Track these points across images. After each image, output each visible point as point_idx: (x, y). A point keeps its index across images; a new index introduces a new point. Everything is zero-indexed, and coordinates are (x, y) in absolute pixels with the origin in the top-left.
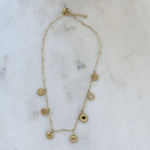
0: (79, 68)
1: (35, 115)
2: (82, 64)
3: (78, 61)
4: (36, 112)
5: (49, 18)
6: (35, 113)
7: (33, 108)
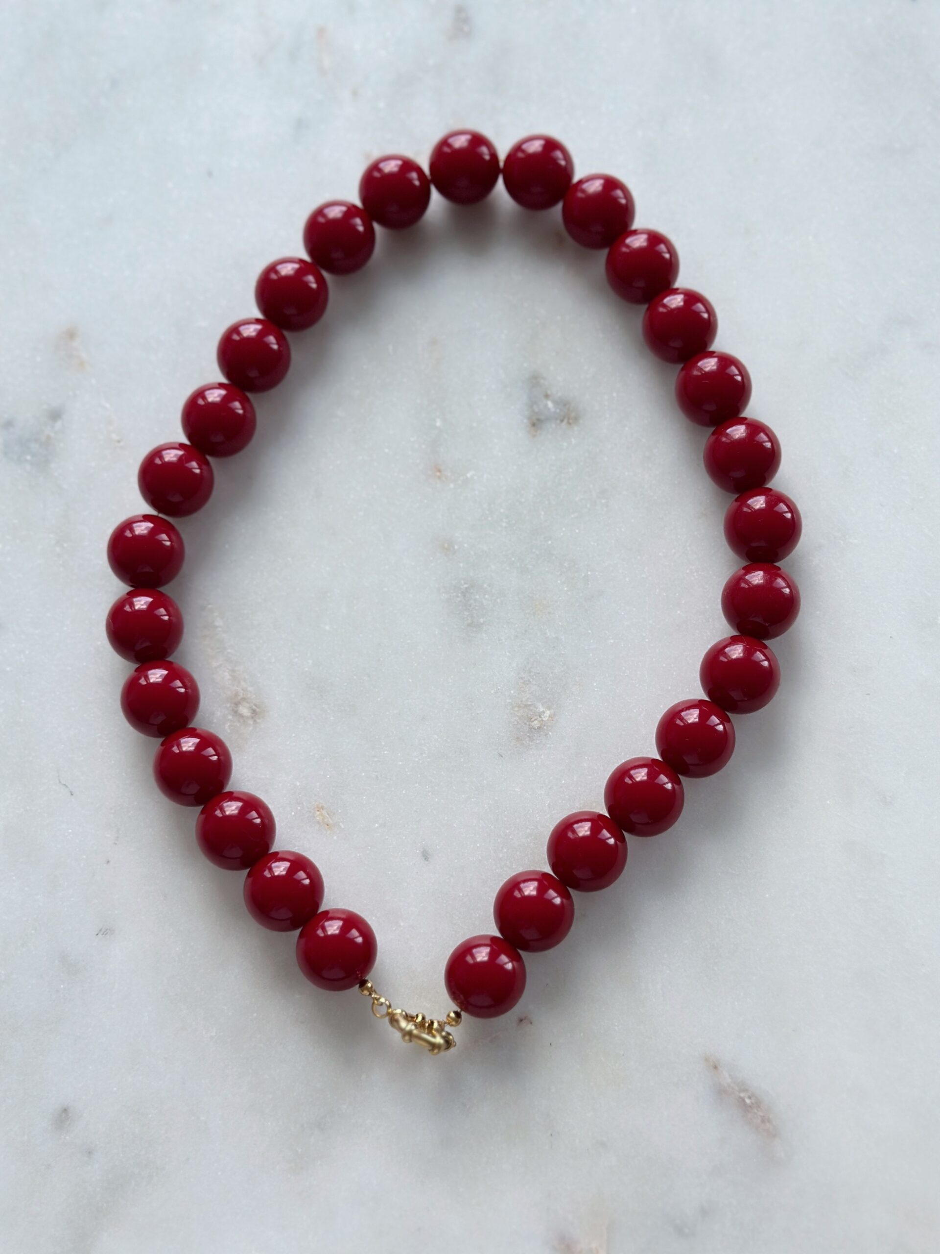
0: (536, 423)
1: (241, 716)
2: (555, 402)
3: (535, 381)
4: (244, 699)
5: (355, 93)
6: (237, 704)
7: (227, 671)
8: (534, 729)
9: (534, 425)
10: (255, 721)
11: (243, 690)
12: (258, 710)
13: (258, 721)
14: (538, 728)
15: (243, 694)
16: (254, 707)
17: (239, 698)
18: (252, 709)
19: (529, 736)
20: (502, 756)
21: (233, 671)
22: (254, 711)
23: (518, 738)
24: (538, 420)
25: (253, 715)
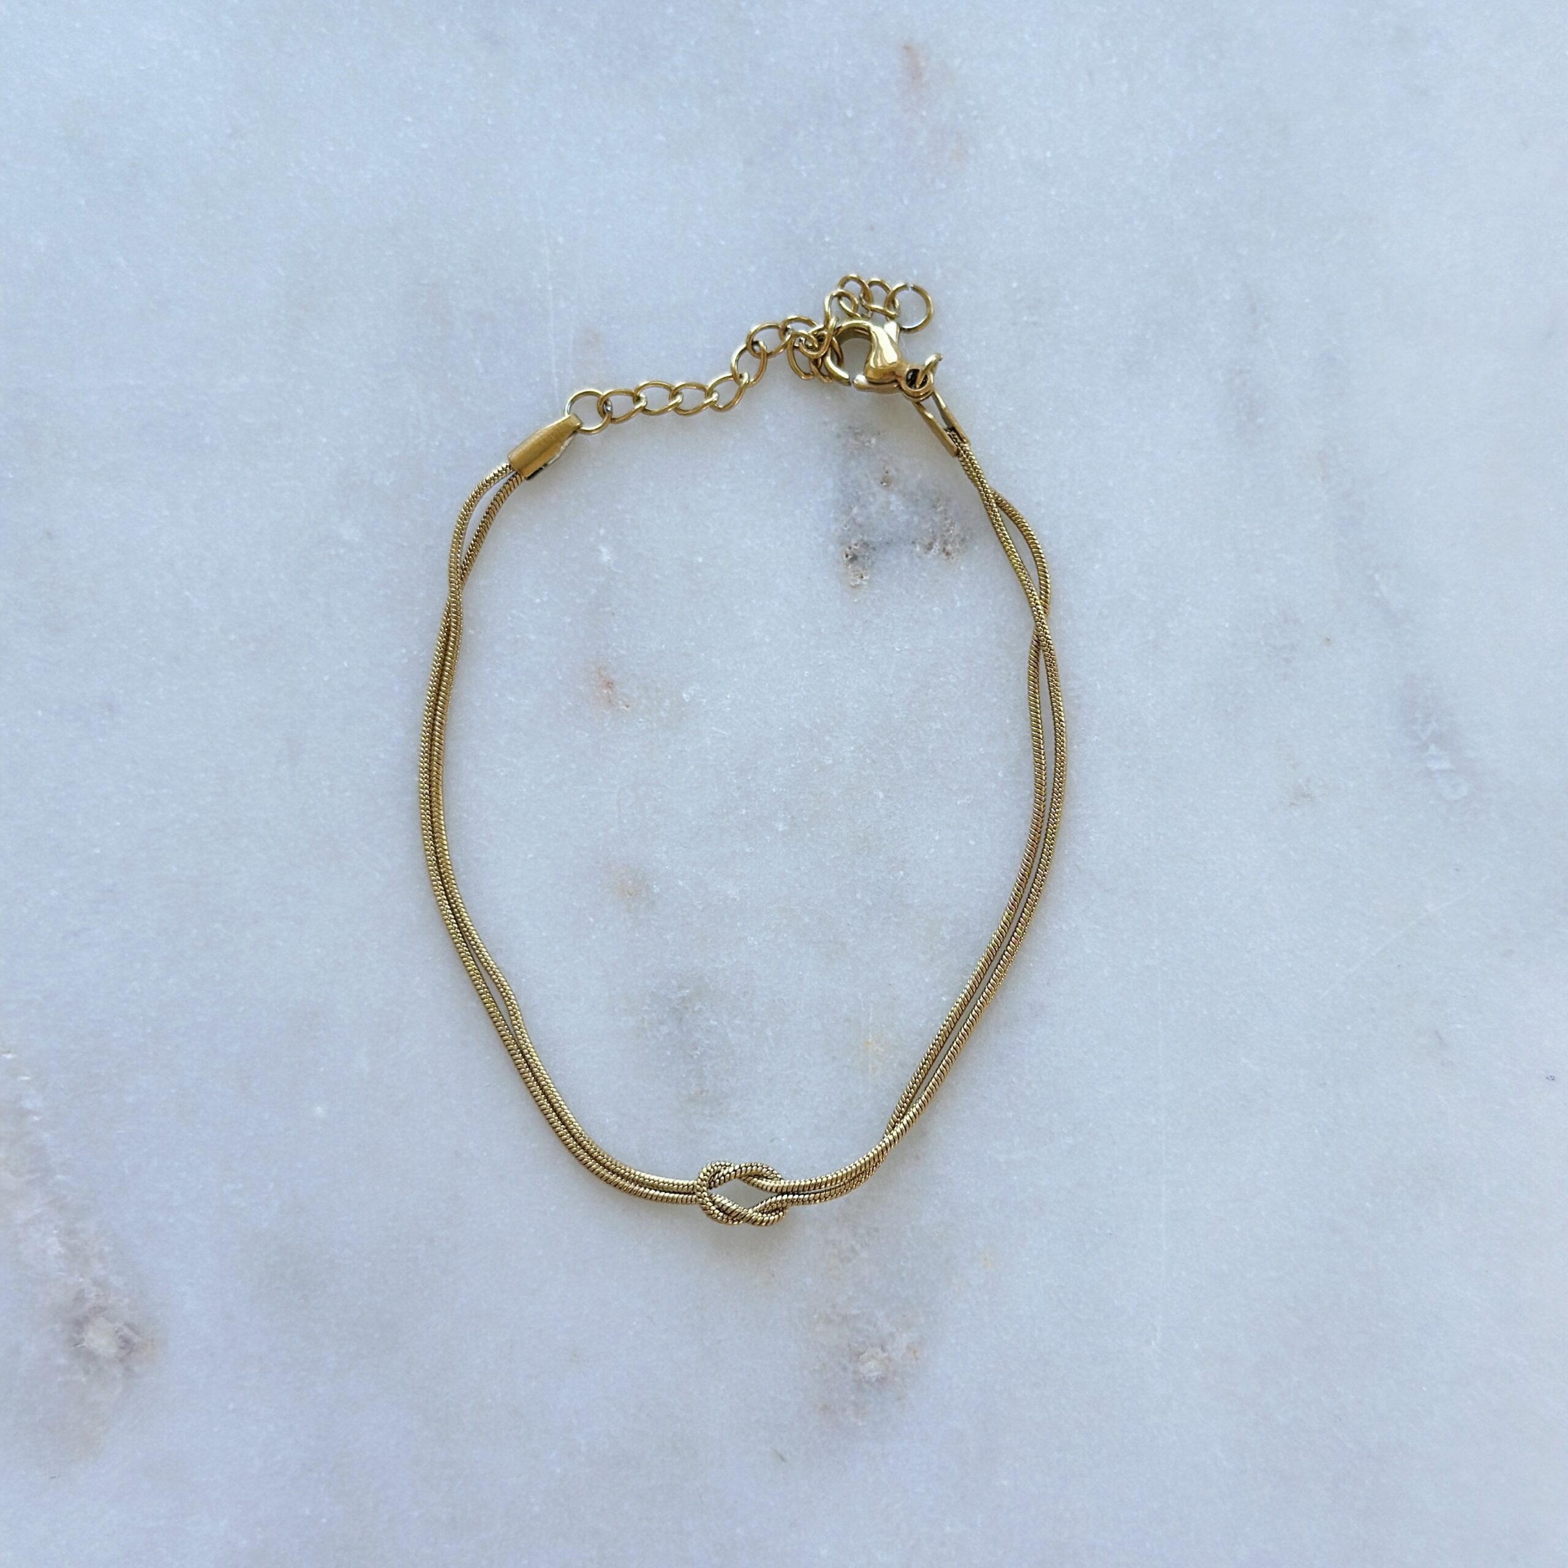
0: (860, 554)
1: (91, 1356)
4: (99, 1310)
6: (80, 1324)
7: (55, 1232)
8: (868, 1382)
9: (855, 558)
10: (128, 1369)
11: (96, 1283)
12: (136, 1339)
13: (137, 1369)
14: (877, 1380)
15: (98, 1295)
16: (126, 1330)
17: (88, 1305)
18: (121, 1337)
19: (855, 1404)
20: (784, 1460)
21: (71, 1233)
22: (126, 1344)
23: (825, 1408)
24: (866, 545)
25: (124, 1353)
